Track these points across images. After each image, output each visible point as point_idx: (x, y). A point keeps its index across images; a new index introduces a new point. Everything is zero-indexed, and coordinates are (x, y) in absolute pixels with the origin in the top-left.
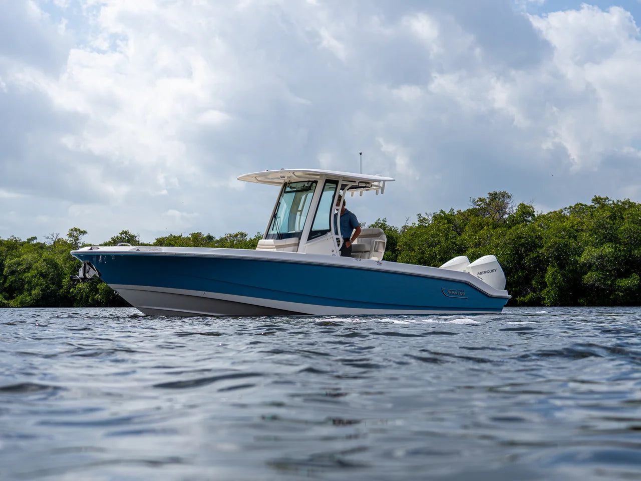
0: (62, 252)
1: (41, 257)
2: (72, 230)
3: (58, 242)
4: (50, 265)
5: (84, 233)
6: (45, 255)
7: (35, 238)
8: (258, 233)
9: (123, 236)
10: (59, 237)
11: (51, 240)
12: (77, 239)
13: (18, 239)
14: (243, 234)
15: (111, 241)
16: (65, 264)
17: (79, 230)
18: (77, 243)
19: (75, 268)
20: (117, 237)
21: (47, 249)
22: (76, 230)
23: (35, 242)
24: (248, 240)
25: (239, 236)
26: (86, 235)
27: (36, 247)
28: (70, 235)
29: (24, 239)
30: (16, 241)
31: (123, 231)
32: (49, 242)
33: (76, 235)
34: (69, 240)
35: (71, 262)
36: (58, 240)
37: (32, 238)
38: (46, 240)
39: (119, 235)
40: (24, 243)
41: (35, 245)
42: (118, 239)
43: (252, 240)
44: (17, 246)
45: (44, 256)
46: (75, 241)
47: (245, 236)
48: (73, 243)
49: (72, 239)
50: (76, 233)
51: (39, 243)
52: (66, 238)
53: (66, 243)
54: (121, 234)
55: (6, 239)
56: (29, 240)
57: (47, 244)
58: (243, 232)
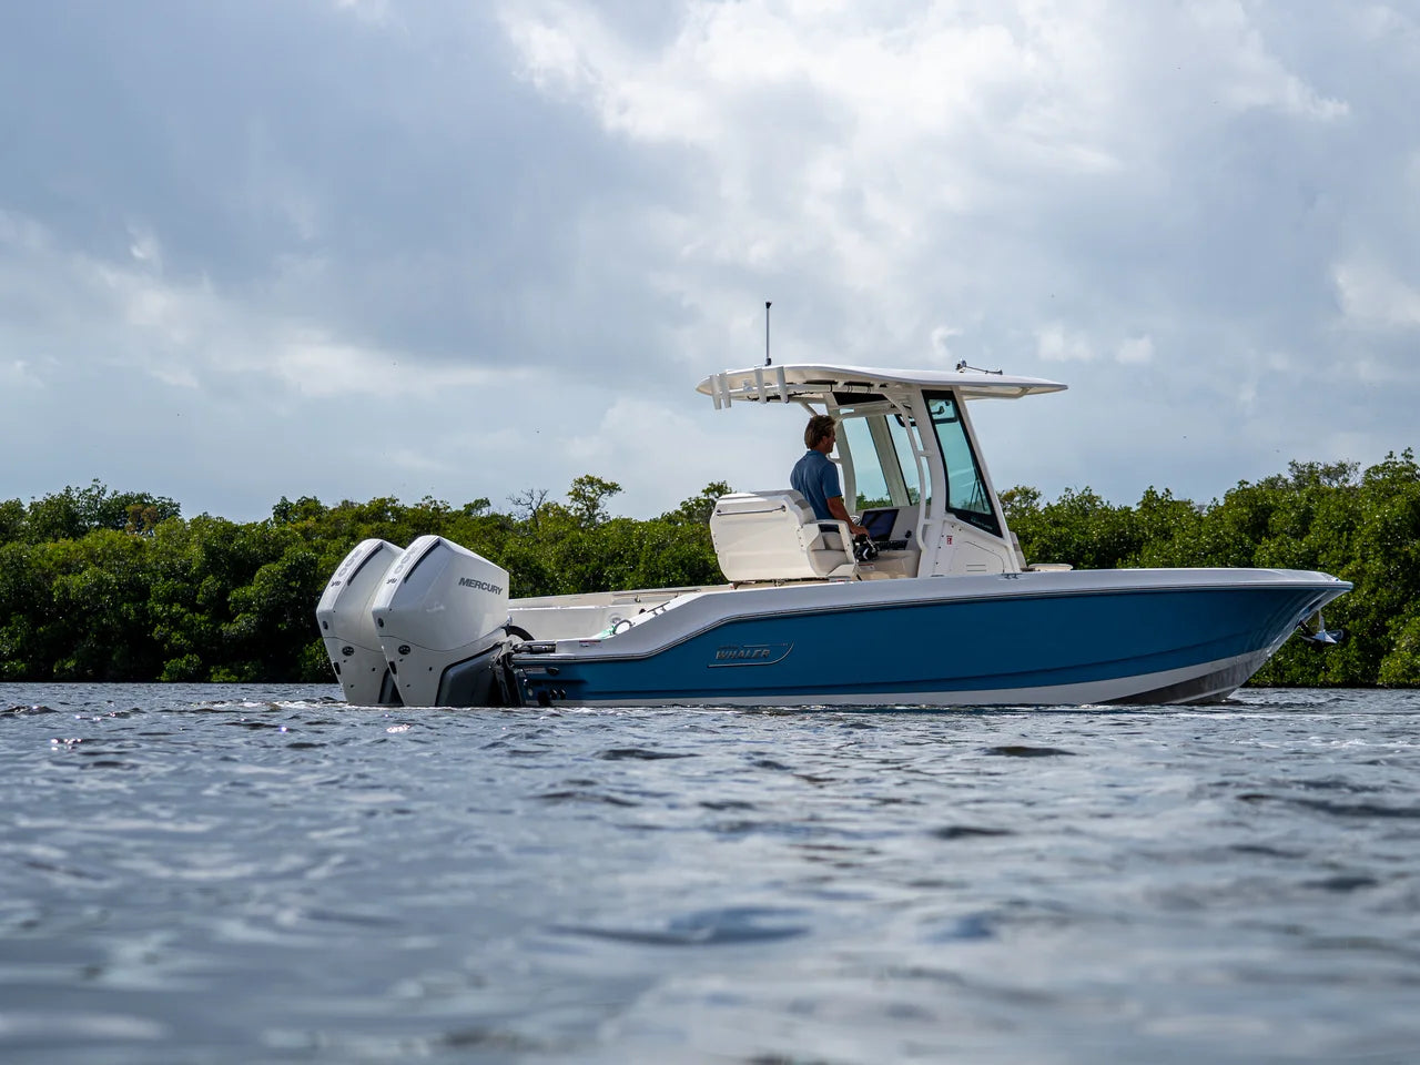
0: (557, 538)
1: (500, 554)
2: (581, 482)
3: (544, 513)
4: (523, 572)
5: (612, 488)
6: (511, 546)
7: (486, 503)
8: (1067, 489)
9: (711, 497)
10: (546, 502)
11: (526, 508)
12: (595, 506)
13: (441, 506)
14: (1027, 493)
15: (680, 509)
16: (563, 571)
17: (599, 481)
18: (595, 516)
19: (587, 580)
20: (698, 501)
21: (517, 531)
22: (591, 481)
23: (485, 512)
24: (1040, 509)
25: (1017, 499)
26: (617, 495)
27: (487, 527)
28: (578, 495)
29: (457, 506)
30: (437, 509)
31: (712, 484)
32: (521, 514)
33: (592, 496)
34: (574, 508)
35: (579, 567)
36: (546, 510)
37: (477, 502)
38: (514, 508)
39: (702, 496)
40: (458, 514)
41: (484, 521)
42: (698, 504)
43: (1052, 510)
44: (439, 524)
45: (506, 549)
46: (587, 509)
47: (1035, 498)
48: (582, 515)
49: (580, 506)
50: (592, 488)
51: (495, 517)
52: (565, 501)
53: (563, 514)
54: (707, 492)
55: (411, 506)
56: (470, 508)
57: (518, 519)
58: (1029, 486)
